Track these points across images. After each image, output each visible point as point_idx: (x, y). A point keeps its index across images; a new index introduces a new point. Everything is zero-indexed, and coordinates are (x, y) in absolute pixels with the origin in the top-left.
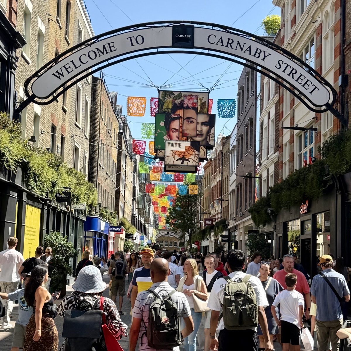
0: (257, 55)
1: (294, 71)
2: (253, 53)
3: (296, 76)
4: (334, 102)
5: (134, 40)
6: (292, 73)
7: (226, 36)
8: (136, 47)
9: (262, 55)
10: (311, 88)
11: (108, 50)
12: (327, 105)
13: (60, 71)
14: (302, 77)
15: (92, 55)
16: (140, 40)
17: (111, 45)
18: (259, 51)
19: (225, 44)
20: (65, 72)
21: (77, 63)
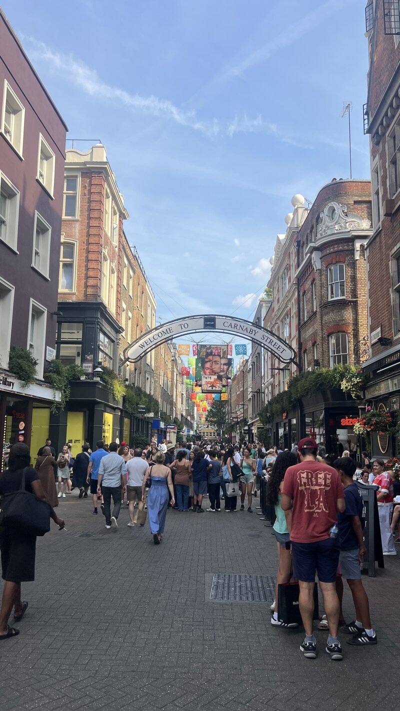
0: (251, 332)
1: (272, 341)
2: (248, 331)
3: (273, 344)
4: (294, 358)
5: (182, 326)
6: (271, 342)
7: (233, 323)
8: (184, 329)
9: (254, 332)
10: (282, 350)
11: (169, 332)
12: (291, 359)
13: (142, 344)
14: (276, 344)
15: (160, 335)
16: (186, 326)
17: (170, 329)
18: (252, 330)
19: (233, 327)
20: (145, 345)
21: (152, 340)
